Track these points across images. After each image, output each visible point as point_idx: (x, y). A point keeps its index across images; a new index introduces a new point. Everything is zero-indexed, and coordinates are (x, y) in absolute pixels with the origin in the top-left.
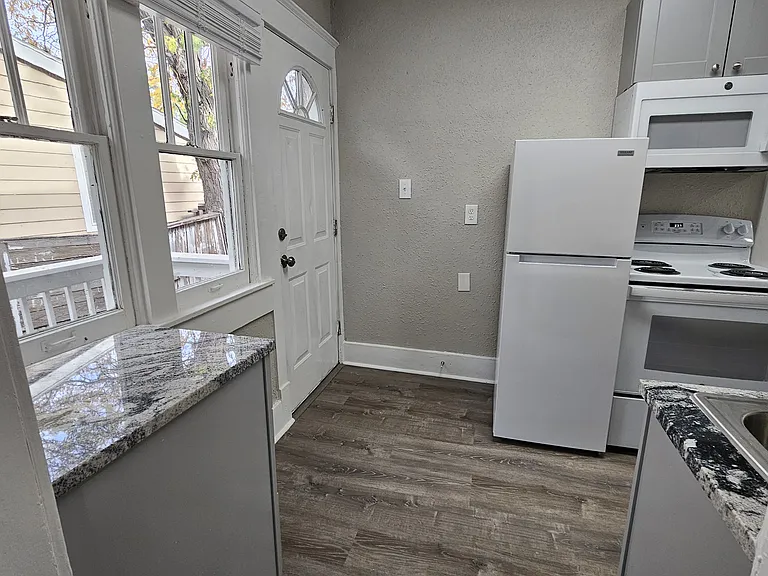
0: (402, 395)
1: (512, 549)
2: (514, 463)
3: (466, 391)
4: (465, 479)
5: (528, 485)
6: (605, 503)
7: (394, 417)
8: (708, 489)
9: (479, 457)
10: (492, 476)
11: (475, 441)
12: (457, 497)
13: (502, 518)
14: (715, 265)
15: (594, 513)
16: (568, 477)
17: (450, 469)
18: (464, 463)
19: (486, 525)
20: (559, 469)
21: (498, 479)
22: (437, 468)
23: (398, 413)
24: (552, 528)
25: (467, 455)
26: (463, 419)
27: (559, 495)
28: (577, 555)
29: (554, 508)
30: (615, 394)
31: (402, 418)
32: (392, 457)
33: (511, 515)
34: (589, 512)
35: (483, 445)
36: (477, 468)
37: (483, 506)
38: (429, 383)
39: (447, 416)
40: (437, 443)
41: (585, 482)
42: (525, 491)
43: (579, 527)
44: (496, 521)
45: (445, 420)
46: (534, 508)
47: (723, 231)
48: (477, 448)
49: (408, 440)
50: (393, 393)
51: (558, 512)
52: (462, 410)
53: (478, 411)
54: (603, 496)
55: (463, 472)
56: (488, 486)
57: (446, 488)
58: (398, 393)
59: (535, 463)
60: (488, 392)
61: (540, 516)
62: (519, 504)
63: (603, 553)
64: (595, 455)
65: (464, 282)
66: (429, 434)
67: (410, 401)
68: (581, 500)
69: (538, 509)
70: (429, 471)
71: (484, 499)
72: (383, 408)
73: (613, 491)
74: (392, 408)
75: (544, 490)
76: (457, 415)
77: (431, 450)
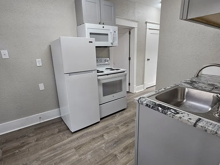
0: (29, 137)
1: (98, 160)
2: (82, 136)
3: (53, 123)
4: (72, 151)
5: (90, 140)
6: (108, 133)
7: (31, 147)
8: (172, 116)
9: (72, 141)
10: (79, 144)
11: (67, 137)
12: (74, 158)
13: (90, 154)
14: (106, 69)
15: (107, 137)
16: (96, 132)
17: (66, 151)
18: (68, 146)
19: (87, 159)
20: (93, 131)
21: (81, 144)
22: (61, 153)
23: (32, 144)
24: (102, 147)
25: (68, 143)
26: (58, 132)
27: (97, 137)
28: (111, 149)
29: (99, 142)
30: (100, 105)
31: (35, 145)
32: (42, 161)
33: (91, 151)
34: (106, 137)
35: (70, 137)
36: (74, 145)
37: (83, 154)
38: (37, 127)
39: (52, 134)
40: (56, 146)
41: (100, 131)
42: (90, 142)
43: (107, 143)
44: (89, 156)
45: (53, 136)
46: (95, 145)
47: (105, 61)
48: (69, 139)
49: (43, 151)
50: (25, 138)
51: (100, 142)
52: (56, 130)
53: (62, 127)
54: (106, 131)
55: (70, 149)
56: (80, 148)
57: (69, 158)
58: (27, 137)
59: (87, 133)
60: (60, 120)
61: (98, 146)
62: (91, 147)
63: (115, 145)
64: (98, 123)
65: (42, 87)
66: (50, 144)
67: (34, 137)
68: (103, 136)
69: (96, 145)
70: (59, 157)
71: (81, 152)
72: (24, 146)
73: (107, 129)
74: (28, 144)
75: (94, 139)
76: (56, 132)
77: (55, 149)
